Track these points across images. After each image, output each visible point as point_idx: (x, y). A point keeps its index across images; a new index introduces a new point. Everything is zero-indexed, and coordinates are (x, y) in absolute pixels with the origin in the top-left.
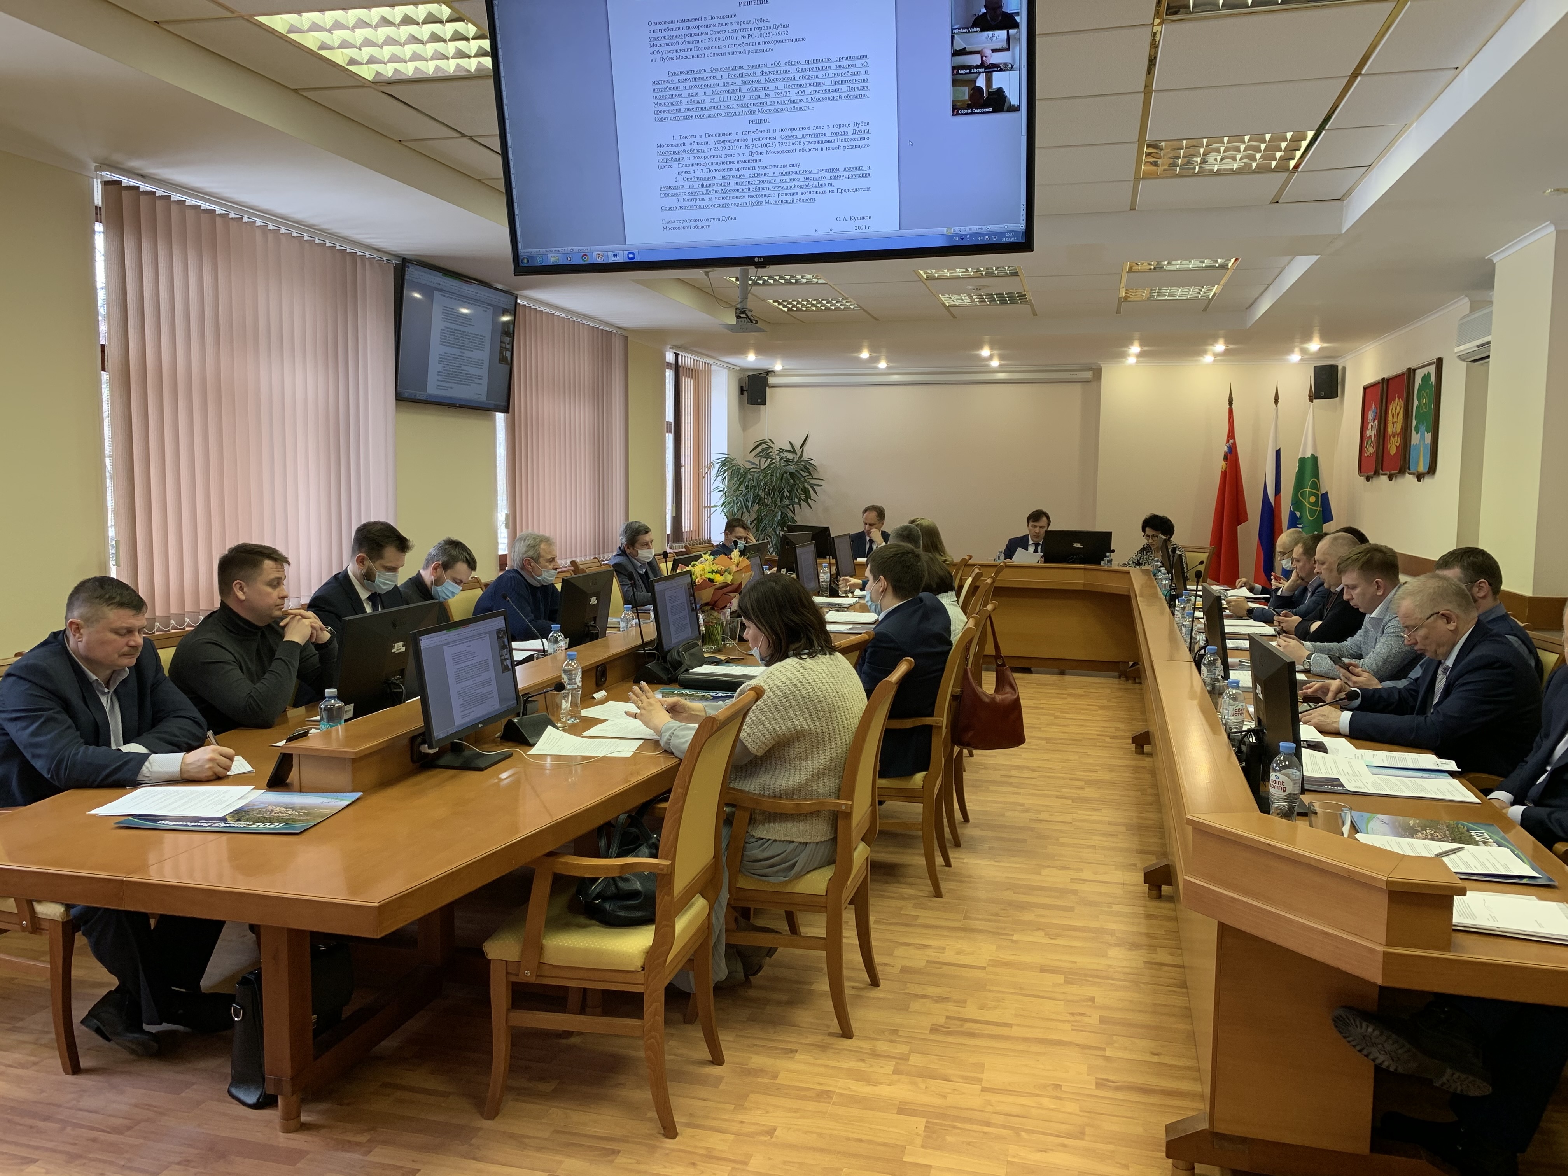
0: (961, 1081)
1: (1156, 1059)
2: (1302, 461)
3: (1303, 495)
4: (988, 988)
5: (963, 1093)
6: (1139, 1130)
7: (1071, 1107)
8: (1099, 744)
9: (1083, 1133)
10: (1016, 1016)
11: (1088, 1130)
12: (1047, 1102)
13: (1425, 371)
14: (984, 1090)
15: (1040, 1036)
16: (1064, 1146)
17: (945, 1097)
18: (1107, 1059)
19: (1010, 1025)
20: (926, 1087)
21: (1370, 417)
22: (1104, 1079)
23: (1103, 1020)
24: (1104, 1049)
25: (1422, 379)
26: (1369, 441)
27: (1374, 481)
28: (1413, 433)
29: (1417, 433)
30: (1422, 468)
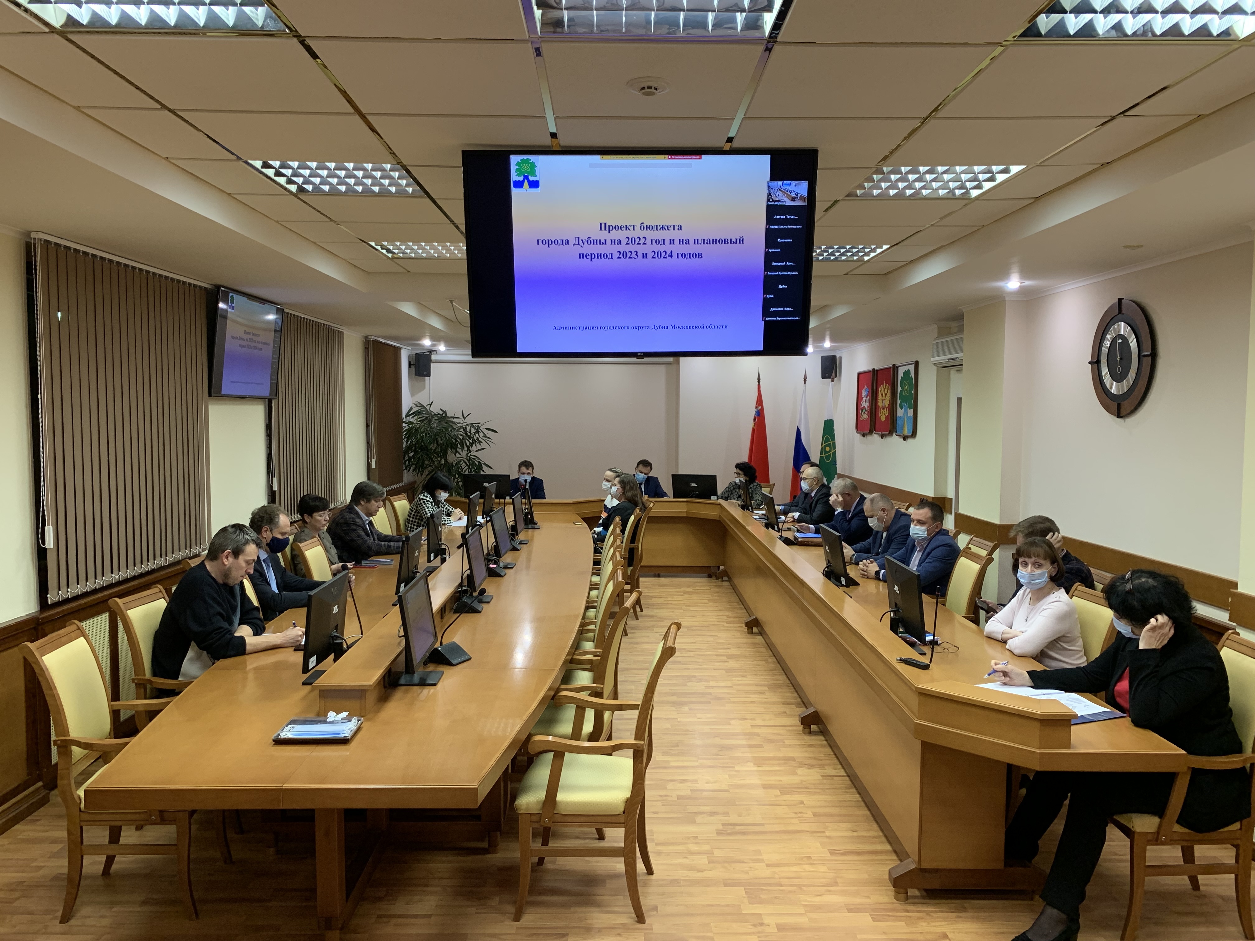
0: (750, 862)
1: (855, 834)
4: (737, 803)
5: (757, 869)
6: (866, 876)
7: (823, 868)
8: (722, 628)
9: (837, 882)
10: (763, 818)
11: (838, 880)
12: (807, 867)
13: (906, 368)
14: (768, 865)
15: (783, 829)
16: (829, 891)
17: (747, 873)
18: (828, 837)
19: (763, 825)
20: (734, 869)
21: (864, 394)
22: (834, 850)
23: (815, 815)
24: (824, 832)
25: (904, 373)
26: (864, 411)
27: (869, 438)
28: (899, 408)
29: (902, 409)
30: (906, 432)
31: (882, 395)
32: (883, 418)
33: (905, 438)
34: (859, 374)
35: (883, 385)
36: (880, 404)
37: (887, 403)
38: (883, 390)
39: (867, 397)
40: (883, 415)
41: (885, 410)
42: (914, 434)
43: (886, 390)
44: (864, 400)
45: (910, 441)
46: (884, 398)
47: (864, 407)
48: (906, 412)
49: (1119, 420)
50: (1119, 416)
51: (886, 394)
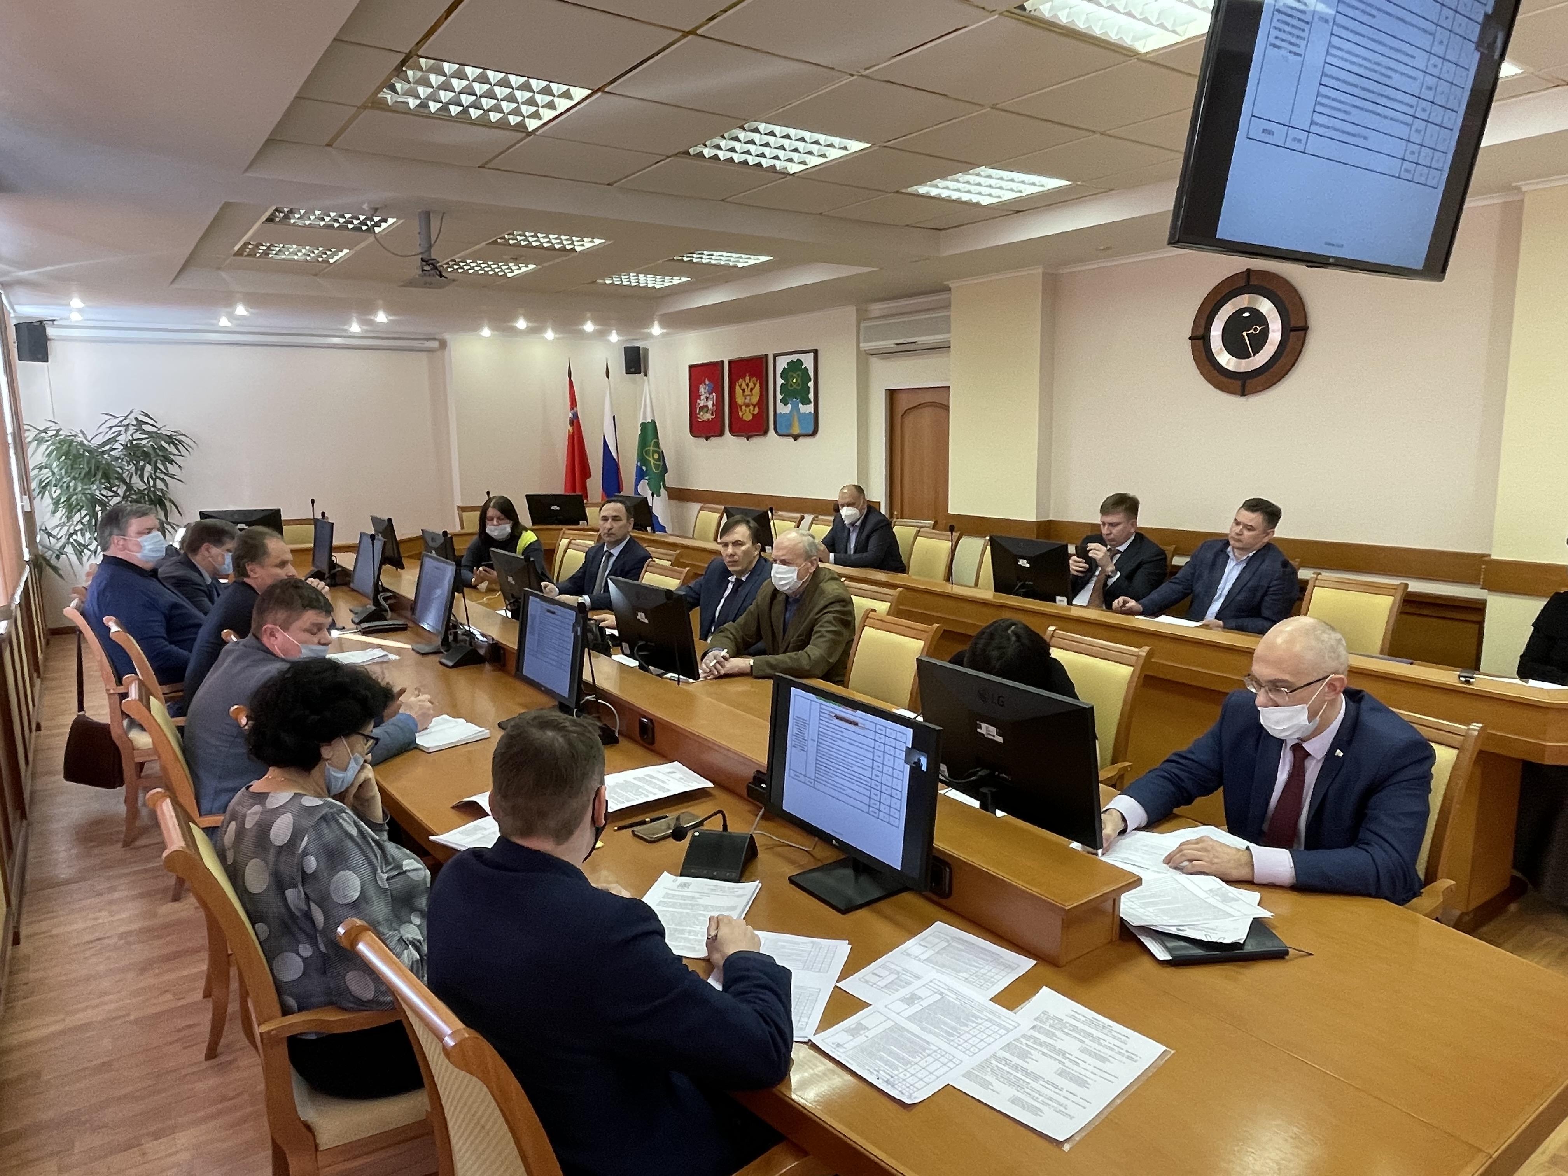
2: (644, 425)
3: (647, 453)
13: (794, 358)
21: (702, 389)
25: (788, 364)
26: (705, 409)
27: (714, 441)
28: (779, 405)
29: (786, 404)
30: (796, 431)
31: (743, 390)
32: (748, 417)
33: (796, 438)
34: (690, 367)
35: (744, 379)
36: (740, 400)
37: (755, 399)
38: (744, 386)
39: (710, 394)
40: (747, 415)
41: (752, 407)
42: (815, 433)
43: (751, 385)
44: (702, 397)
45: (801, 440)
46: (747, 392)
47: (706, 406)
48: (795, 408)
49: (1243, 399)
50: (1243, 394)
51: (752, 389)
